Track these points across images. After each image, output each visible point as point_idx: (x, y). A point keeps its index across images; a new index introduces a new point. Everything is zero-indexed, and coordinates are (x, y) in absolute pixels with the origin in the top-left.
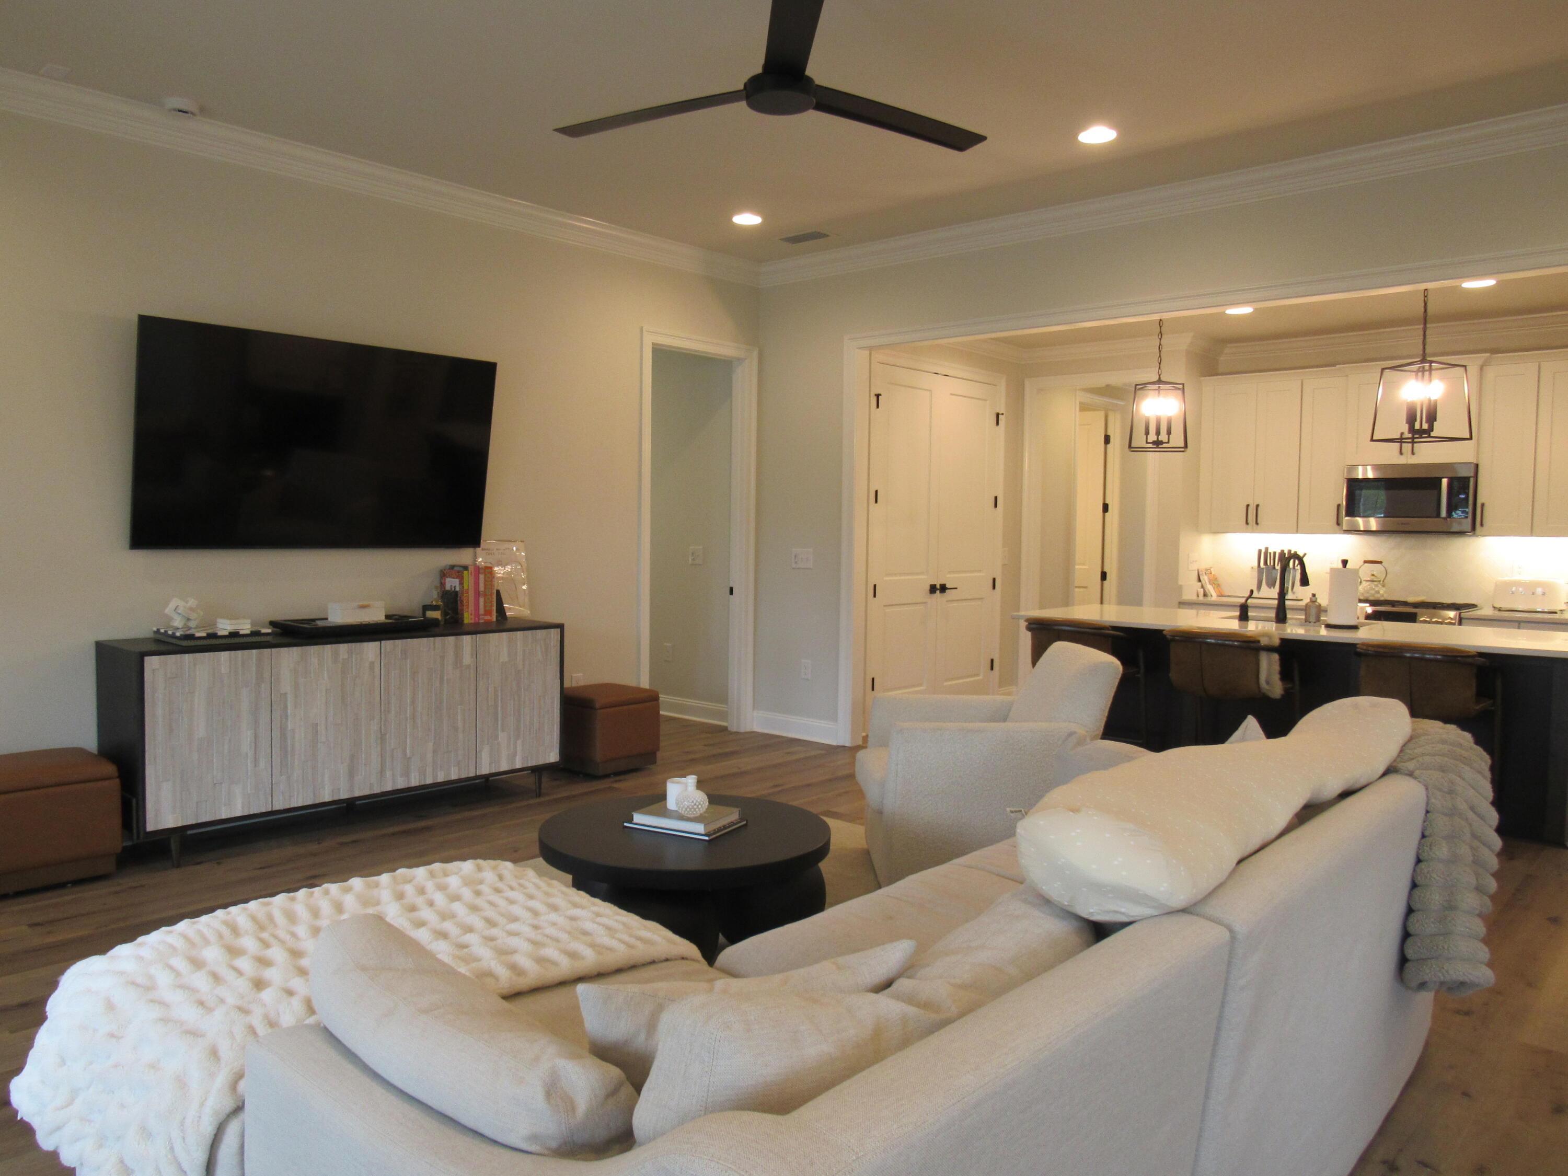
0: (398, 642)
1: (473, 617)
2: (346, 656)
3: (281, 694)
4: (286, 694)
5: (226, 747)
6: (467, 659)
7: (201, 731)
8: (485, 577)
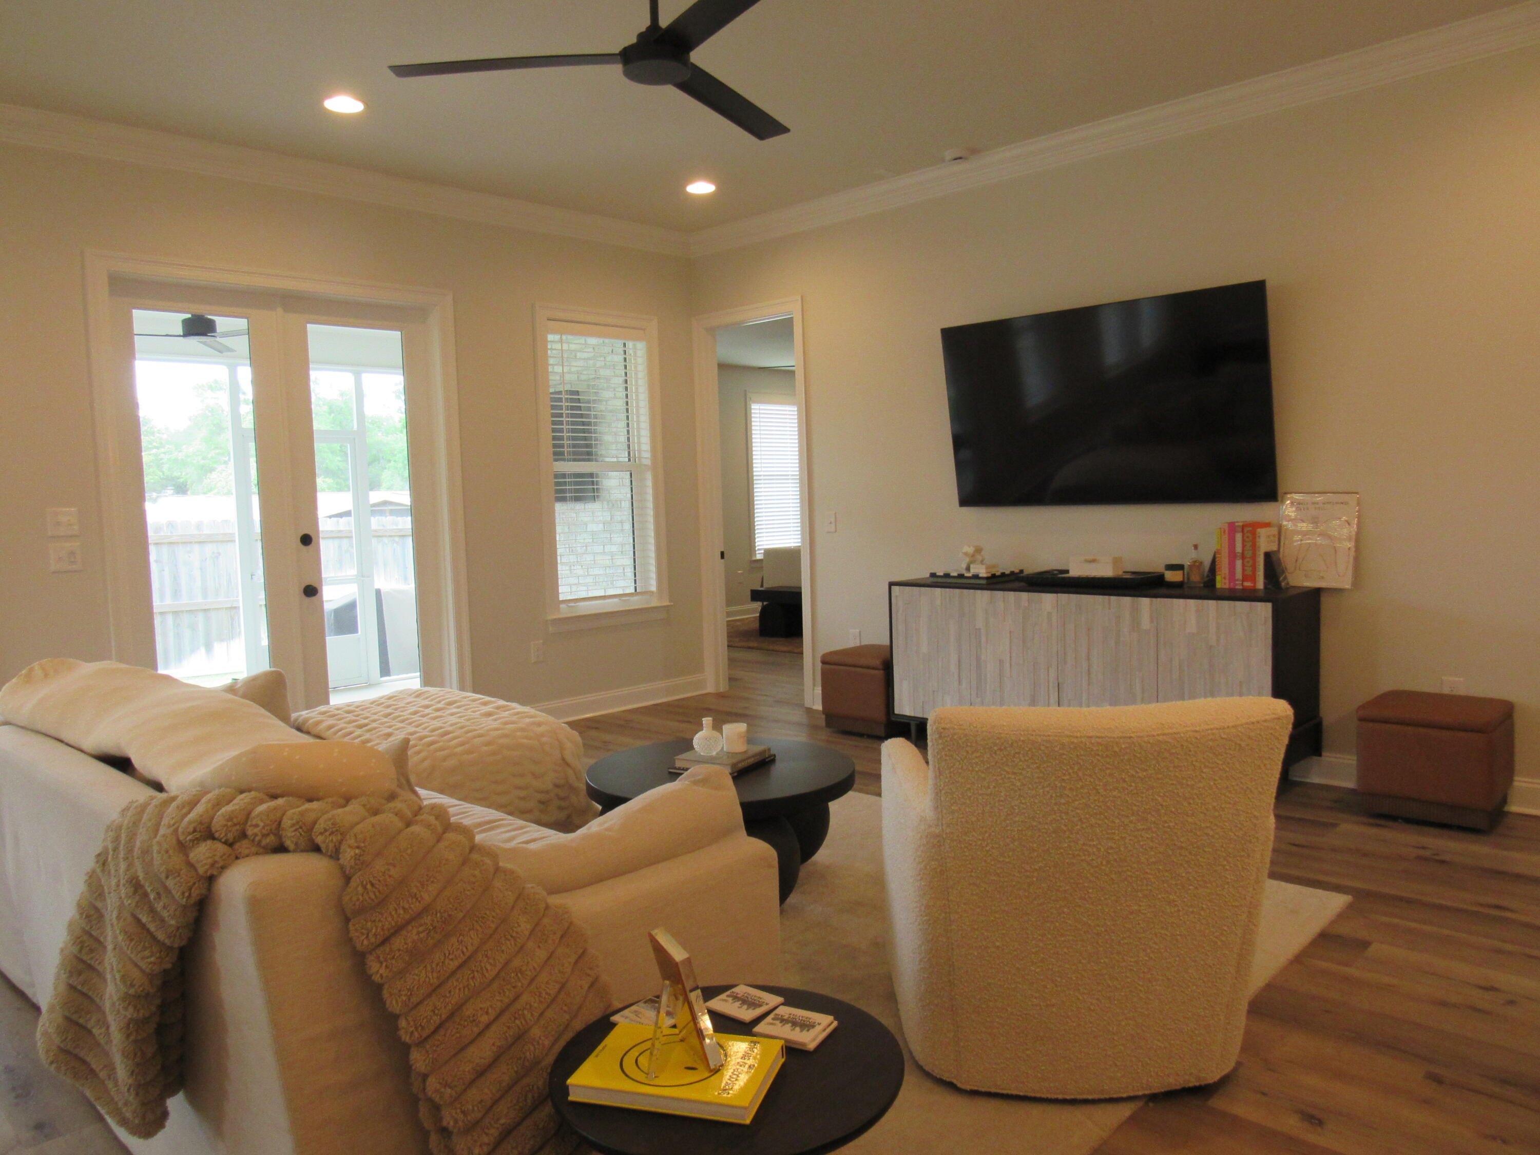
0: (1074, 597)
1: (1227, 581)
2: (1026, 605)
3: (976, 629)
4: (980, 629)
5: (940, 664)
6: (1146, 623)
7: (924, 649)
8: (1243, 537)
